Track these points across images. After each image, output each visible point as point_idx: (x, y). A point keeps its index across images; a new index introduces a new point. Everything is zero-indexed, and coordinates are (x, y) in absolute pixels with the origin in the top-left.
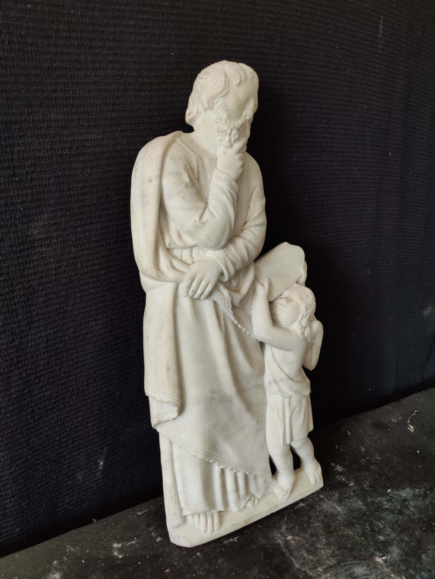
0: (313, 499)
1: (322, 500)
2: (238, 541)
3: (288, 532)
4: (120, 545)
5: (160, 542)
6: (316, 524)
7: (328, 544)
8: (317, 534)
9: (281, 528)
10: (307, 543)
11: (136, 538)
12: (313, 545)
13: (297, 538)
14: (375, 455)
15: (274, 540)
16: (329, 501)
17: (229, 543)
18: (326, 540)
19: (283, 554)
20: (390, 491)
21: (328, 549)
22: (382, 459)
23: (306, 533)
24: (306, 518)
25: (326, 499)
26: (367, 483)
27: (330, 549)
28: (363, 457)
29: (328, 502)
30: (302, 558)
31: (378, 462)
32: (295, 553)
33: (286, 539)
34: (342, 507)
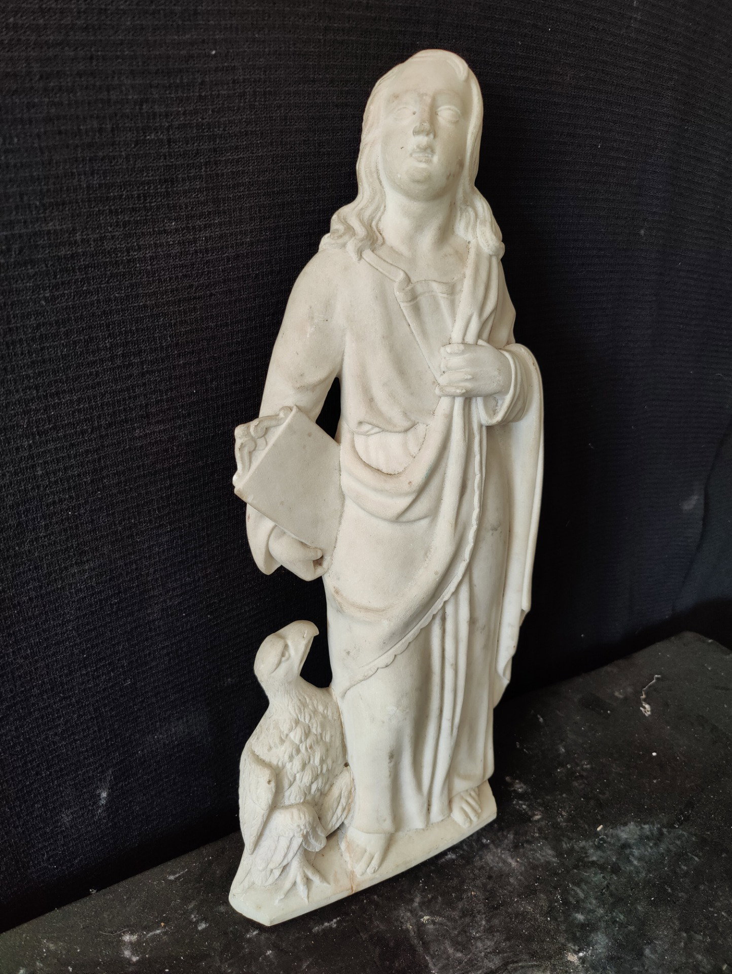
0: (471, 846)
1: (485, 846)
2: (338, 927)
3: (424, 908)
4: (134, 938)
5: (204, 930)
6: (473, 893)
7: (490, 930)
8: (472, 910)
9: (412, 901)
10: (455, 928)
11: (163, 924)
12: (464, 931)
13: (438, 919)
14: (581, 761)
15: (399, 923)
16: (497, 848)
17: (323, 930)
18: (488, 921)
19: (412, 949)
20: (602, 829)
21: (488, 939)
22: (592, 768)
23: (454, 909)
24: (456, 881)
25: (491, 846)
26: (564, 813)
27: (491, 940)
28: (562, 765)
29: (495, 850)
30: (445, 956)
31: (585, 774)
32: (433, 947)
33: (420, 920)
34: (518, 860)
